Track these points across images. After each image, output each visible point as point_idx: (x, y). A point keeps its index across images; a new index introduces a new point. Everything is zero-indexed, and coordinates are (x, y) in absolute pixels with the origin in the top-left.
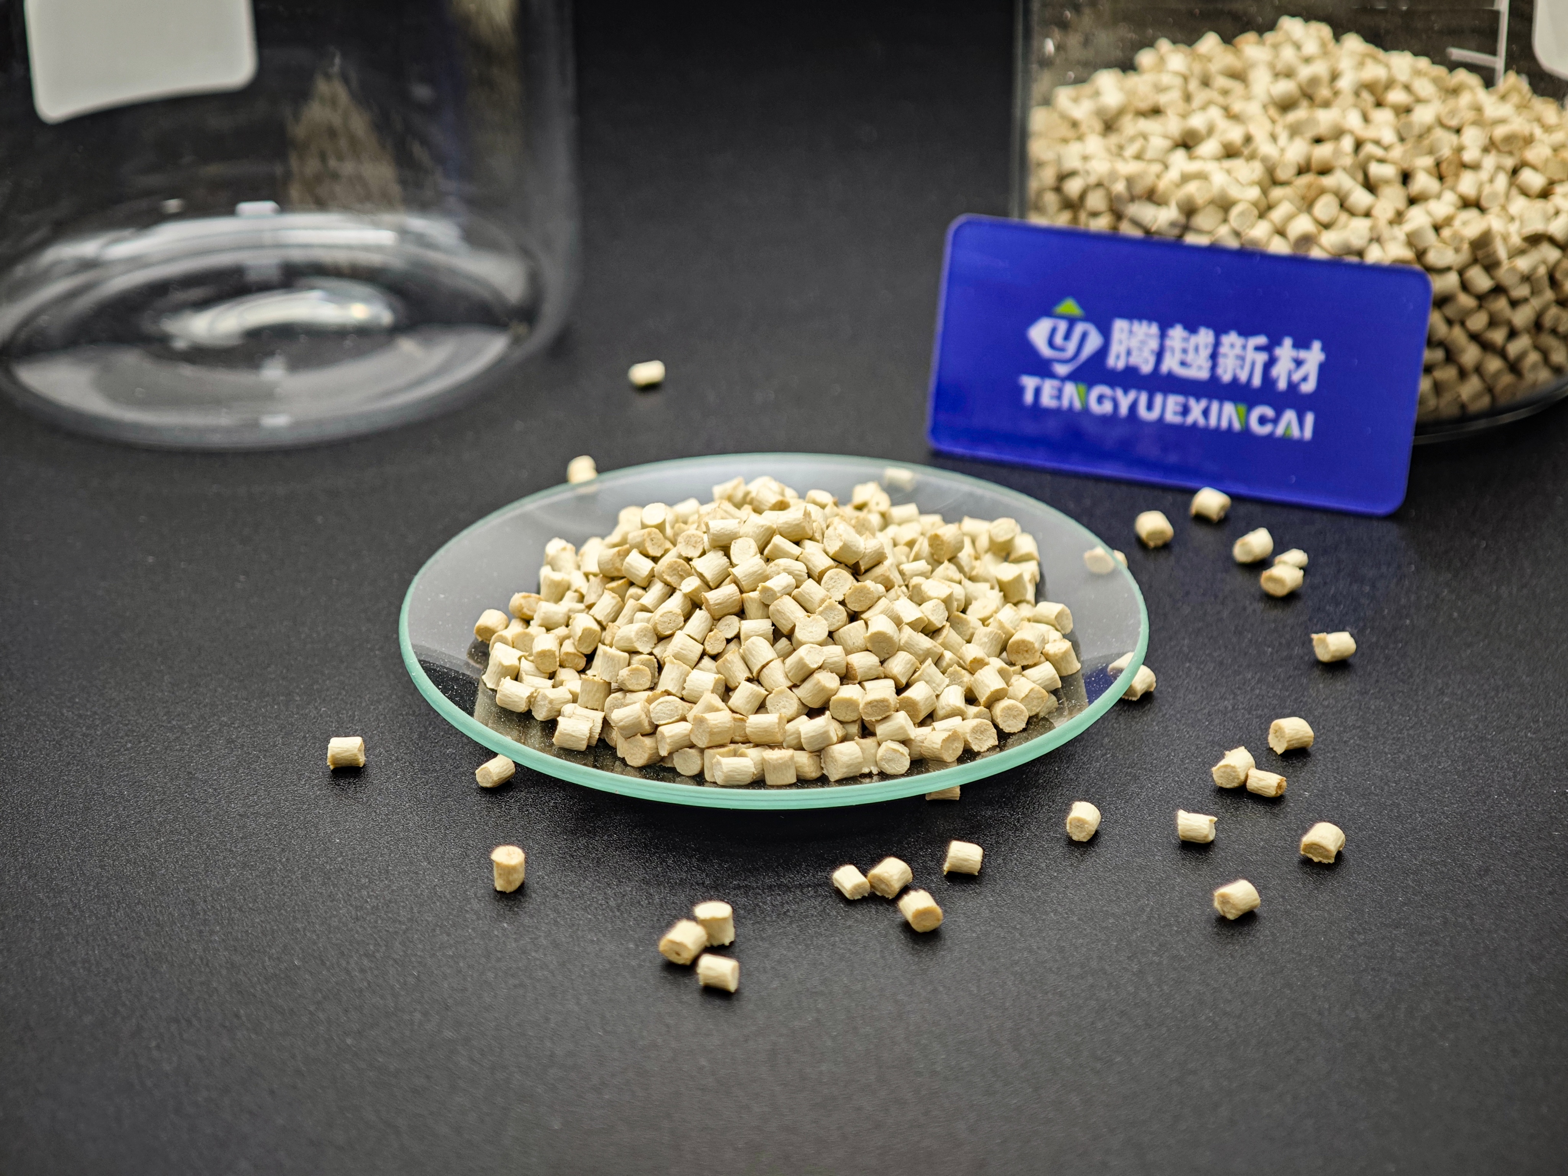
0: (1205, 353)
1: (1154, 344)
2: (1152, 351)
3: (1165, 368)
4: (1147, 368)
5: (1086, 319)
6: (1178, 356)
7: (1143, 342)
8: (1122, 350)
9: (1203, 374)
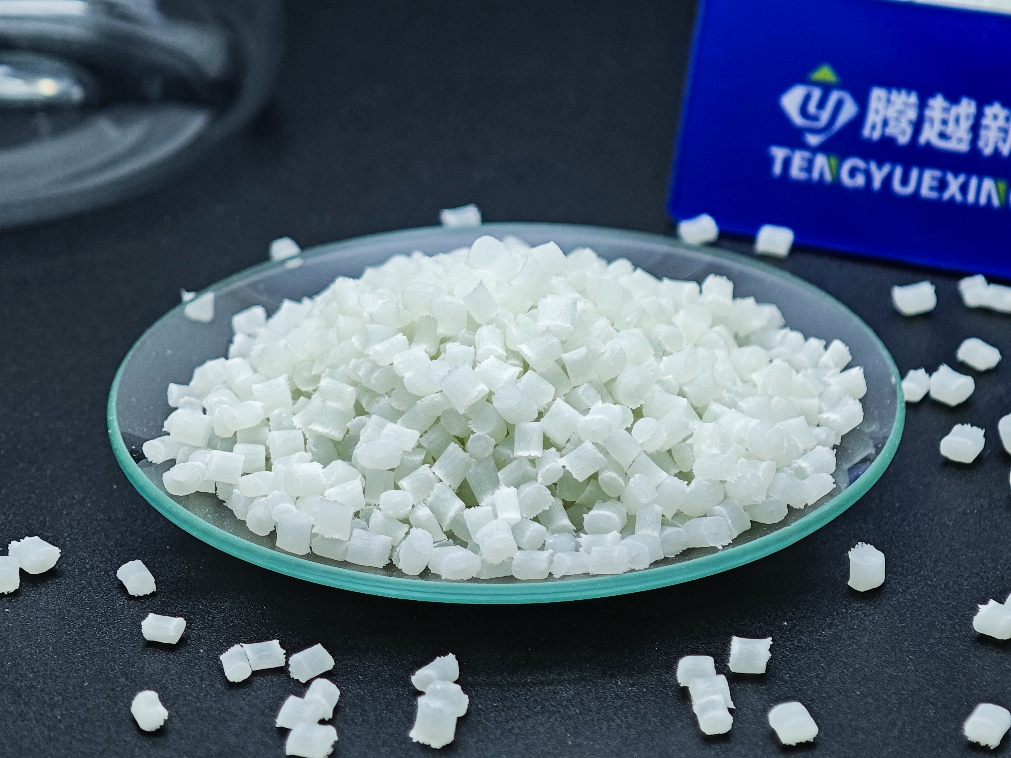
0: (966, 124)
1: (912, 114)
2: (911, 122)
3: (922, 140)
4: (904, 139)
5: (841, 86)
6: (938, 127)
7: (901, 112)
8: (879, 120)
9: (964, 147)
